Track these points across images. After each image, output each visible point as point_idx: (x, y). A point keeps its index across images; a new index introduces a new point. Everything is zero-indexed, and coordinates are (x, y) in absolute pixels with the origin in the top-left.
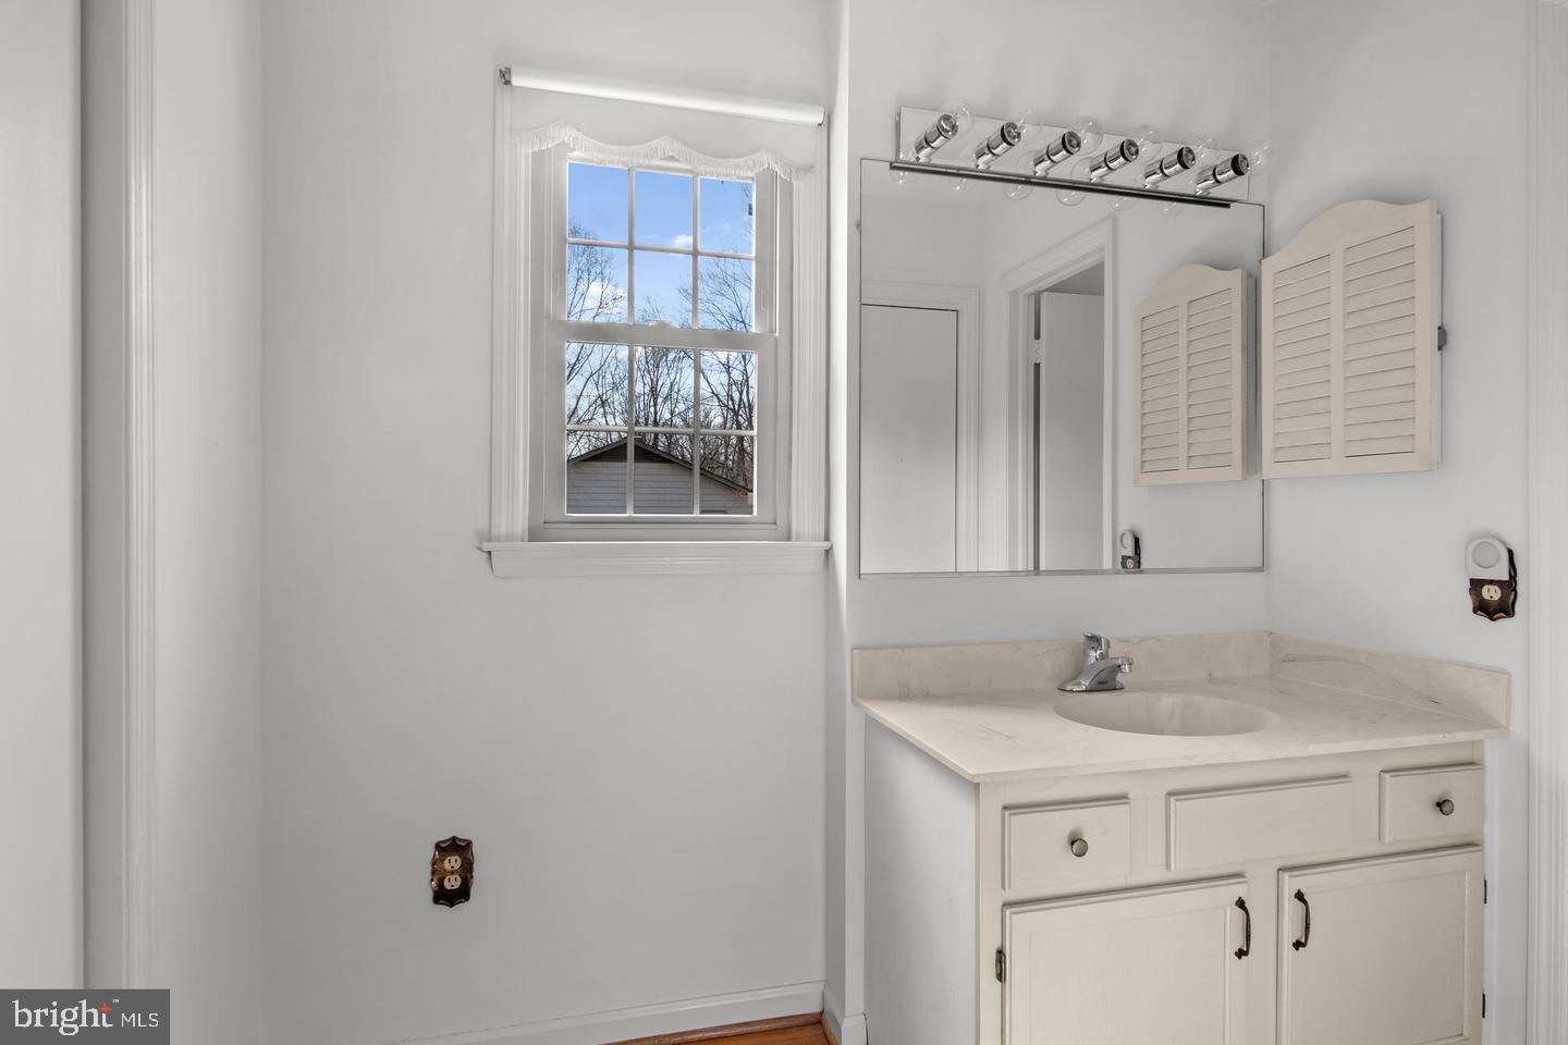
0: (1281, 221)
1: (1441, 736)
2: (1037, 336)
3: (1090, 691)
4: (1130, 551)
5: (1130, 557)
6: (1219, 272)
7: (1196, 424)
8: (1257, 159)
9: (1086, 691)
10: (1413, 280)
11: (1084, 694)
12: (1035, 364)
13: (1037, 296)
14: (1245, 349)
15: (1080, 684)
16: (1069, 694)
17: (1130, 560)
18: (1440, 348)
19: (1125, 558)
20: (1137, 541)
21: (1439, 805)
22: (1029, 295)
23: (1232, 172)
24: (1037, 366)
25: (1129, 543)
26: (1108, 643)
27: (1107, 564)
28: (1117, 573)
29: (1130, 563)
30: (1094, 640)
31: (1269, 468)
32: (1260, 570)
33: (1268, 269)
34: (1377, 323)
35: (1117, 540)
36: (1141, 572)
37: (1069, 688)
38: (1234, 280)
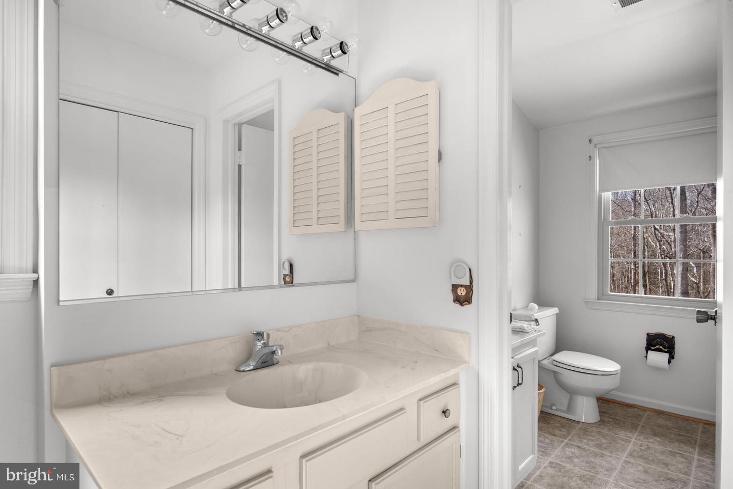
0: (364, 88)
1: (444, 374)
2: (240, 149)
3: (257, 369)
4: (287, 272)
5: (288, 275)
6: (332, 113)
7: (322, 199)
8: (353, 46)
9: (254, 369)
10: (427, 123)
11: (253, 372)
12: (239, 165)
13: (240, 126)
14: (346, 157)
15: (249, 365)
16: (243, 374)
17: (288, 277)
18: (439, 161)
19: (285, 276)
20: (291, 265)
21: (444, 412)
22: (235, 124)
23: (340, 52)
24: (240, 166)
25: (287, 266)
26: (268, 335)
27: (276, 282)
28: (281, 287)
29: (288, 279)
30: (260, 335)
31: (358, 225)
32: (354, 281)
33: (358, 112)
34: (411, 146)
35: (281, 266)
36: (293, 286)
37: (242, 369)
38: (340, 118)
